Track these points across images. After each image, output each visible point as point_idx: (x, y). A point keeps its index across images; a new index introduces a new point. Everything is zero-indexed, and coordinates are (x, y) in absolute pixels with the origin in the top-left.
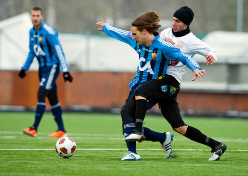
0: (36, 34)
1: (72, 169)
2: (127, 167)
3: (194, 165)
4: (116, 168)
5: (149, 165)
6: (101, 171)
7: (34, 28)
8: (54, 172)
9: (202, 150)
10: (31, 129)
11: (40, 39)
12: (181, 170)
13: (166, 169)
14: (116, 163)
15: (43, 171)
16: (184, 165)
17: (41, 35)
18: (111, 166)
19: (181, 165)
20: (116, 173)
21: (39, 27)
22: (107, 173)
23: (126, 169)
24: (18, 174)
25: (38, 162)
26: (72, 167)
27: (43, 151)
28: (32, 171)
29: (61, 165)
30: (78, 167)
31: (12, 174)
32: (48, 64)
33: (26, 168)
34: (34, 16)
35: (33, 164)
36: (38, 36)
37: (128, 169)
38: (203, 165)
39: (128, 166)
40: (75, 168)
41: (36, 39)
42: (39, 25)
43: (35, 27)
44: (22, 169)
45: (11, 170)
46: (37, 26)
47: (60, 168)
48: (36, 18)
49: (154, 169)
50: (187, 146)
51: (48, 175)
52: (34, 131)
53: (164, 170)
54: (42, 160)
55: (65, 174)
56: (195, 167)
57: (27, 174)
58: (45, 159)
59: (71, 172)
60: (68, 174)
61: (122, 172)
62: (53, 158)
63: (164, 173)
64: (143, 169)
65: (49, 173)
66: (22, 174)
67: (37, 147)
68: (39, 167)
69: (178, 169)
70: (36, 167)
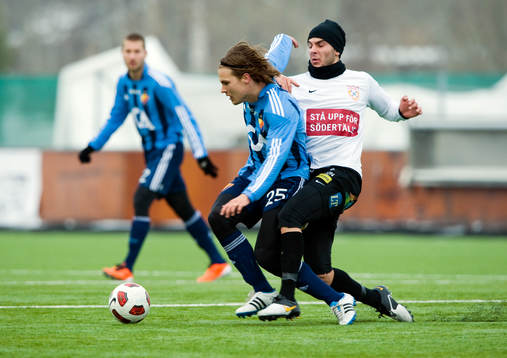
0: (135, 87)
1: (244, 343)
2: (353, 338)
3: (485, 331)
4: (330, 339)
5: (397, 333)
6: (300, 346)
7: (128, 75)
8: (209, 348)
9: (499, 301)
10: (120, 268)
11: (143, 98)
12: (460, 341)
13: (430, 341)
14: (330, 330)
15: (186, 348)
16: (465, 331)
17: (145, 90)
18: (321, 335)
19: (458, 332)
20: (330, 350)
21: (139, 74)
22: (313, 350)
23: (350, 341)
24: (138, 354)
25: (176, 330)
26: (244, 339)
27: (185, 309)
28: (167, 349)
29: (222, 334)
30: (255, 339)
31: (126, 354)
32: (159, 145)
33: (153, 341)
34: (129, 51)
35: (167, 334)
36: (138, 92)
37: (355, 340)
38: (502, 330)
39: (353, 335)
40: (250, 339)
41: (135, 97)
42: (139, 69)
43: (132, 75)
44: (146, 343)
45: (124, 347)
46: (135, 71)
47: (221, 342)
48: (132, 56)
49: (404, 341)
50: (470, 294)
51: (197, 355)
52: (126, 271)
53: (425, 341)
54: (185, 326)
55: (231, 353)
56: (486, 334)
57: (155, 353)
58: (190, 323)
59: (243, 348)
60: (237, 353)
61: (342, 347)
62: (207, 321)
63: (426, 348)
64: (383, 340)
65: (199, 351)
66: (145, 354)
67: (174, 301)
68: (178, 339)
69: (453, 339)
70: (172, 340)
